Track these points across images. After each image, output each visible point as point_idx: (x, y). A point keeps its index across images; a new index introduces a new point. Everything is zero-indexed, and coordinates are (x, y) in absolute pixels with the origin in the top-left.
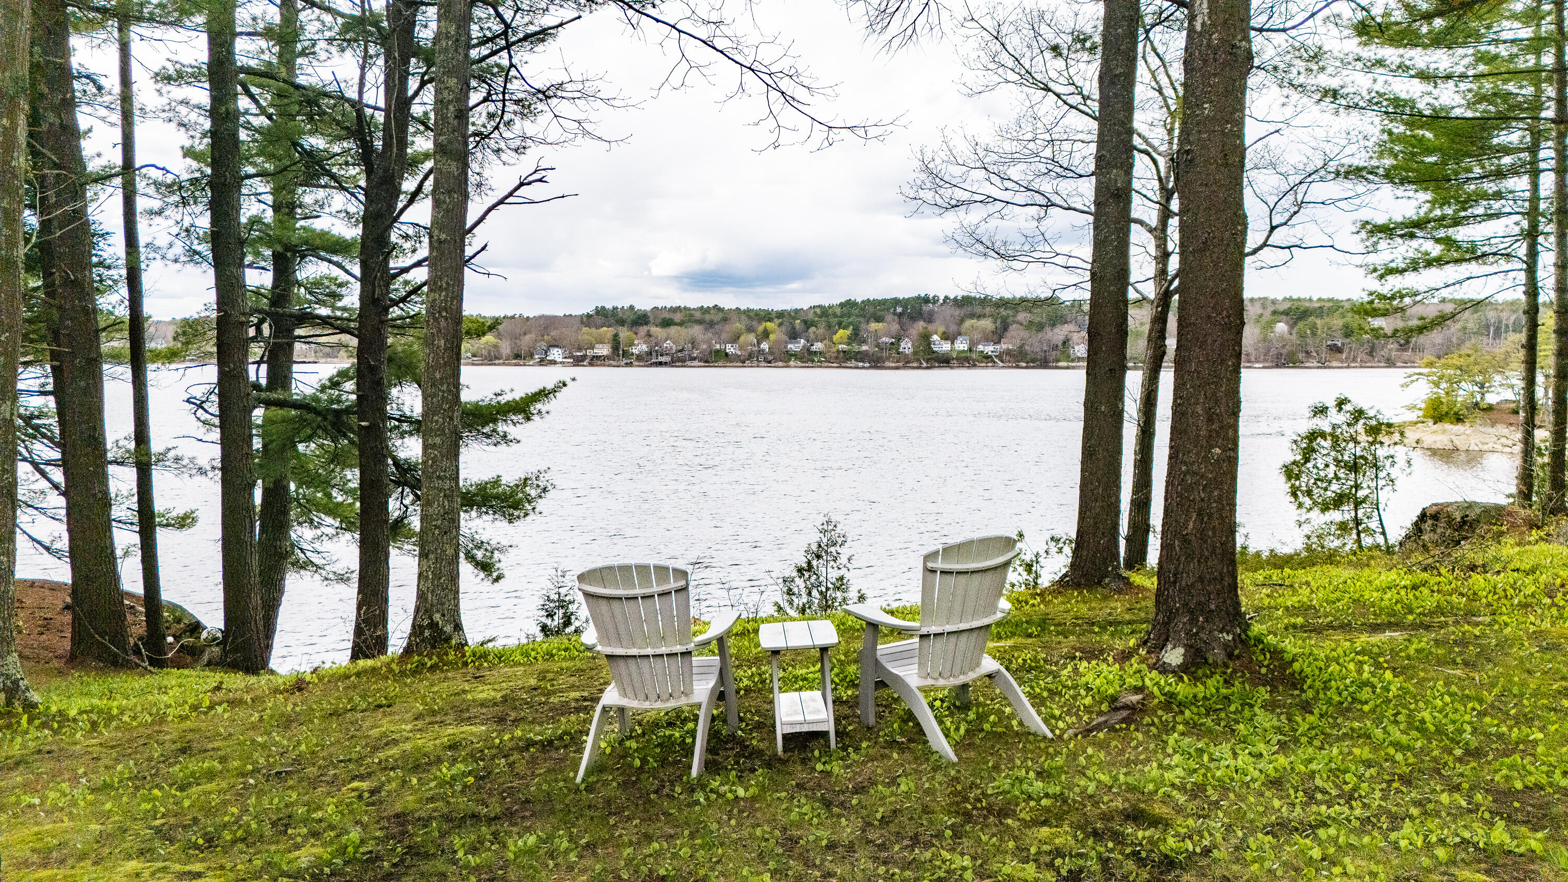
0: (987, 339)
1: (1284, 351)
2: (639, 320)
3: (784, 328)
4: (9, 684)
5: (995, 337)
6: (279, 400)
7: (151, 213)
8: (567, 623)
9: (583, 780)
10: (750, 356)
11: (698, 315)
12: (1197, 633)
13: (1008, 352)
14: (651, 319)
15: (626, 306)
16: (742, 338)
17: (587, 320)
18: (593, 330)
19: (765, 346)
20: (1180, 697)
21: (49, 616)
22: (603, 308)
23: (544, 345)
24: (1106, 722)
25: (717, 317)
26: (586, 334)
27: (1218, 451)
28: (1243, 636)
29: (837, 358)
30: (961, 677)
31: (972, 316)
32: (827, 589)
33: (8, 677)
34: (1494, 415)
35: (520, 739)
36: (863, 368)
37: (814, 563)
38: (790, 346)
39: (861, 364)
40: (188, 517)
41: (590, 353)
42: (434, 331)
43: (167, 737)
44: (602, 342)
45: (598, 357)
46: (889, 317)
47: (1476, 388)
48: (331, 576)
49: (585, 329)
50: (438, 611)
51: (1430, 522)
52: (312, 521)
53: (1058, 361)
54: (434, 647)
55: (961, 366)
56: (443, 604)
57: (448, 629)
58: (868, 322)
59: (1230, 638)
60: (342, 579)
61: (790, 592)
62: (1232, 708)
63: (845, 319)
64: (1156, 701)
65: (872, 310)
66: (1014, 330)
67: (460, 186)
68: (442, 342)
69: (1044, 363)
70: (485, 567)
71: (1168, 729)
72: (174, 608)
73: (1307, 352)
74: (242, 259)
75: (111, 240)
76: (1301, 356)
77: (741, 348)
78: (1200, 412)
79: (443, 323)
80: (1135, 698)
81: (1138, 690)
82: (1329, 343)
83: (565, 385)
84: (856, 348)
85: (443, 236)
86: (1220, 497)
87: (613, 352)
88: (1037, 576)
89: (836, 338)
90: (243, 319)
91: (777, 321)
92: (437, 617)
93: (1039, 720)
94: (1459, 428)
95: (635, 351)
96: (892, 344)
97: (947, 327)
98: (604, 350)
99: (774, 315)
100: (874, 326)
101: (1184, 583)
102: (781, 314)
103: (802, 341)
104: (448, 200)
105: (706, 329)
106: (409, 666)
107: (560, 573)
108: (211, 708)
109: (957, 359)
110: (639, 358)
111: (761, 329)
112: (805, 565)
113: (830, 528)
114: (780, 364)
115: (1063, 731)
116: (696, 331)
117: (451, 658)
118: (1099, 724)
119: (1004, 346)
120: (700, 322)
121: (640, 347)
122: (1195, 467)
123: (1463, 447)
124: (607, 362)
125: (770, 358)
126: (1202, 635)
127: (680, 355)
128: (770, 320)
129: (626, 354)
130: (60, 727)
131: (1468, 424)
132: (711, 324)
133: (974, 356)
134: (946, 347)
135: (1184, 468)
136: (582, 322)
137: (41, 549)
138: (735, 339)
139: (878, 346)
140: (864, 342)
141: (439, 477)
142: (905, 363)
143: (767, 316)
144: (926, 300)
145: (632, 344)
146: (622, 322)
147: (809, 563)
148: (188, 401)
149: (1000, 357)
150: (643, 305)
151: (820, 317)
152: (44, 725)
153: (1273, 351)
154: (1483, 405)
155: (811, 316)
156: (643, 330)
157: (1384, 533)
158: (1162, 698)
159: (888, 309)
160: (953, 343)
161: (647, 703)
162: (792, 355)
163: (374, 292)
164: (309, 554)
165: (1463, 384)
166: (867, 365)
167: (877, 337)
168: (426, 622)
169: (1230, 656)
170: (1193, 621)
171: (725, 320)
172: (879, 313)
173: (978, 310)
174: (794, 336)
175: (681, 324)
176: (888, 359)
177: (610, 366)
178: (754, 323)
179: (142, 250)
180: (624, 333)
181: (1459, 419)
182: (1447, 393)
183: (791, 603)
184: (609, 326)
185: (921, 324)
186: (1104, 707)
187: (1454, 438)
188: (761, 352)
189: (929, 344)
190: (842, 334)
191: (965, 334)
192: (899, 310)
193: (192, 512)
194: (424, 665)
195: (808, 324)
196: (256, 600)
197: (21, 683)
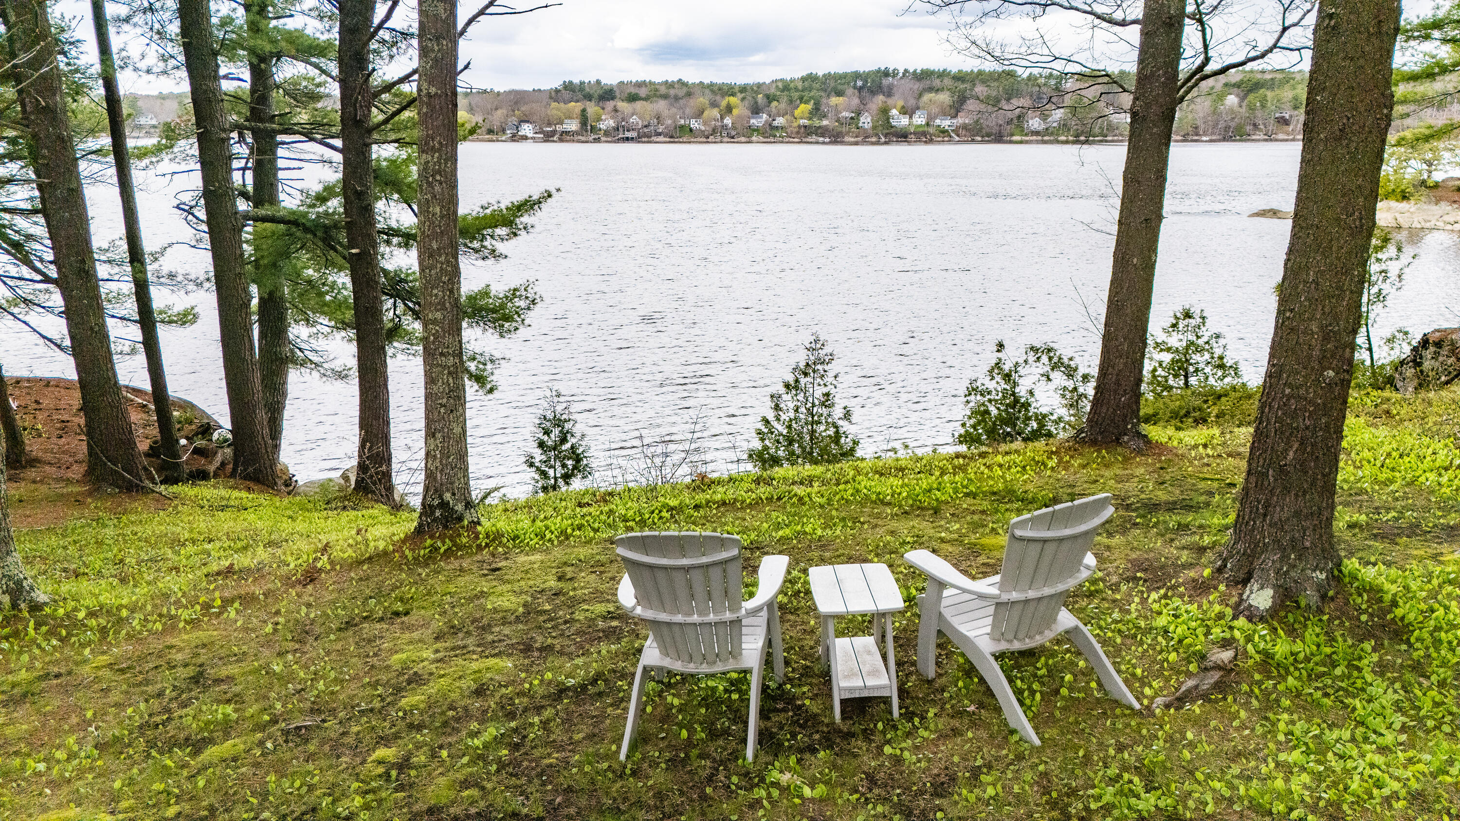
0: (944, 114)
1: (1233, 124)
2: (607, 95)
3: (746, 103)
4: (12, 585)
5: (953, 111)
6: (268, 215)
7: (118, 19)
8: (564, 440)
9: (628, 757)
10: (714, 132)
11: (663, 90)
12: (1288, 571)
13: (965, 127)
14: (617, 94)
15: (593, 80)
16: (706, 113)
17: (555, 95)
18: (562, 105)
19: (728, 121)
20: (1277, 657)
21: (66, 417)
22: (571, 82)
23: (514, 120)
24: (1196, 687)
25: (681, 92)
26: (556, 109)
27: (1331, 373)
28: (1336, 573)
29: (798, 133)
30: (1038, 637)
31: (931, 89)
32: (813, 405)
33: (10, 578)
34: (1439, 193)
35: (550, 682)
36: (824, 143)
37: (803, 380)
38: (753, 121)
39: (821, 139)
40: (189, 314)
41: (559, 128)
42: (429, 196)
43: (179, 657)
44: (570, 118)
45: (567, 133)
46: (850, 91)
47: (1425, 167)
48: (329, 373)
49: (554, 105)
50: (448, 490)
51: (1432, 349)
52: (308, 320)
53: (1012, 135)
54: (446, 527)
55: (918, 141)
56: (452, 483)
57: (460, 507)
58: (828, 96)
59: (1324, 576)
60: (341, 375)
61: (777, 408)
62: (1338, 671)
63: (806, 93)
64: (1251, 662)
65: (832, 84)
66: (971, 105)
67: (449, 31)
68: (438, 210)
69: (998, 138)
70: (480, 379)
71: (1270, 704)
72: (186, 405)
73: (1255, 125)
74: (216, 71)
75: (83, 48)
76: (1249, 128)
77: (705, 124)
78: (1315, 329)
79: (437, 188)
80: (1226, 655)
81: (1226, 643)
82: (1277, 115)
83: (550, 196)
84: (816, 123)
85: (433, 90)
86: (1327, 425)
87: (582, 128)
88: (1015, 384)
89: (797, 113)
90: (224, 135)
91: (740, 96)
92: (447, 496)
93: (1119, 681)
94: (1404, 205)
95: (602, 126)
96: (852, 118)
97: (906, 101)
98: (573, 126)
99: (737, 90)
100: (834, 100)
101: (1276, 519)
102: (743, 89)
103: (765, 116)
104: (436, 48)
105: (671, 105)
106: (422, 552)
107: (554, 393)
108: (223, 608)
109: (915, 133)
110: (607, 133)
111: (724, 103)
112: (792, 383)
113: (818, 346)
114: (743, 139)
115: (1152, 699)
116: (661, 105)
117: (464, 540)
118: (1189, 691)
119: (960, 120)
120: (665, 97)
121: (607, 123)
122: (1302, 392)
123: (1405, 225)
124: (576, 138)
125: (733, 133)
126: (1293, 574)
127: (646, 130)
128: (733, 95)
129: (593, 129)
130: (69, 635)
131: (1412, 202)
132: (677, 98)
133: (931, 130)
134: (904, 121)
135: (1288, 391)
136: (551, 98)
137: (52, 346)
138: (699, 114)
139: (838, 120)
140: (825, 116)
141: (442, 354)
142: (865, 138)
143: (728, 90)
144: (886, 73)
145: (599, 119)
146: (589, 97)
147: (797, 381)
148: (178, 207)
149: (956, 131)
150: (610, 79)
151: (783, 91)
152: (52, 633)
153: (1221, 125)
154: (1430, 183)
155: (773, 90)
156: (610, 105)
157: (1370, 349)
158: (1257, 657)
159: (848, 83)
160: (911, 117)
161: (692, 665)
162: (754, 130)
163: (356, 115)
164: (306, 353)
165: (1412, 162)
166: (827, 140)
167: (838, 112)
168: (436, 502)
169: (1323, 597)
170: (1284, 558)
171: (689, 94)
172: (840, 87)
173: (937, 83)
174: (756, 111)
175: (646, 99)
176: (848, 133)
177: (579, 141)
178: (718, 98)
179: (115, 57)
180: (592, 109)
181: (1405, 197)
182: (1395, 171)
183: (778, 420)
184: (577, 101)
185: (880, 98)
186: (1193, 667)
187: (1398, 216)
188: (724, 127)
189: (888, 119)
190: (804, 108)
191: (924, 108)
192: (859, 83)
193: (193, 308)
194: (437, 549)
195: (770, 99)
196: (262, 415)
197: (25, 584)
